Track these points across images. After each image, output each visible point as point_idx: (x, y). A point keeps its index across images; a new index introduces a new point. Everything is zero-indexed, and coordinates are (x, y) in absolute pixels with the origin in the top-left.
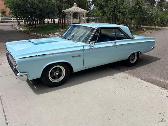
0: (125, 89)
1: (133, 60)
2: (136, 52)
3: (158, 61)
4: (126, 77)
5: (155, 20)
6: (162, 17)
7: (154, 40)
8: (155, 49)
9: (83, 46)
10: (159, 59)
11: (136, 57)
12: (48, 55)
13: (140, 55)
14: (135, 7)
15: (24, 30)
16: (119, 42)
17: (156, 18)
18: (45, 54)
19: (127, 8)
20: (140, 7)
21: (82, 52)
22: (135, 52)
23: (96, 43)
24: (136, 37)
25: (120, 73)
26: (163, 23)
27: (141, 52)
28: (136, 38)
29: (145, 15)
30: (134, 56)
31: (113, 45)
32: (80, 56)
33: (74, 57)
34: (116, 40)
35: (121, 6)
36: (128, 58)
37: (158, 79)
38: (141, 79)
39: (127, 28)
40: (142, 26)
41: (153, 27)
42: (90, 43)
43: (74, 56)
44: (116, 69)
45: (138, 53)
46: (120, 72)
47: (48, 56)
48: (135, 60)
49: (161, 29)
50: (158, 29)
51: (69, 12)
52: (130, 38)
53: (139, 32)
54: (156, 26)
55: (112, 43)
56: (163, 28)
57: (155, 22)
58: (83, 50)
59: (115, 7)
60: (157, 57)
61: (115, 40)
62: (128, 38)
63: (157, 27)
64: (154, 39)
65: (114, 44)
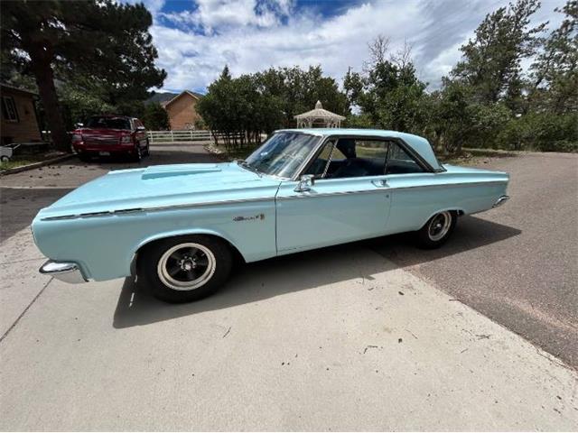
0: (400, 340)
1: (437, 231)
2: (450, 211)
3: (514, 239)
4: (410, 287)
5: (495, 137)
6: (514, 130)
7: (506, 179)
8: (506, 204)
9: (278, 187)
10: (517, 232)
11: (448, 224)
12: (147, 210)
13: (459, 218)
14: (449, 105)
15: (220, 152)
16: (397, 182)
17: (498, 133)
18: (139, 209)
19: (429, 108)
20: (463, 105)
21: (272, 205)
22: (446, 212)
23: (316, 181)
24: (450, 169)
25: (395, 268)
26: (516, 144)
27: (461, 212)
28: (448, 172)
29: (473, 124)
30: (442, 222)
31: (376, 188)
32: (262, 216)
33: (241, 219)
34: (386, 174)
35: (415, 102)
36: (422, 226)
37: (524, 307)
38: (462, 302)
39: (424, 141)
40: (462, 148)
41: (490, 150)
42: (299, 179)
43: (240, 215)
44: (384, 256)
45: (453, 213)
46: (395, 265)
47: (148, 214)
48: (444, 232)
49: (511, 156)
50: (505, 155)
51: (305, 120)
52: (432, 171)
53: (455, 161)
54: (496, 149)
55: (372, 182)
56: (516, 152)
57: (496, 141)
58: (275, 200)
59: (400, 105)
60: (508, 225)
61: (382, 174)
62: (425, 171)
63: (500, 151)
64: (507, 176)
65: (379, 184)
